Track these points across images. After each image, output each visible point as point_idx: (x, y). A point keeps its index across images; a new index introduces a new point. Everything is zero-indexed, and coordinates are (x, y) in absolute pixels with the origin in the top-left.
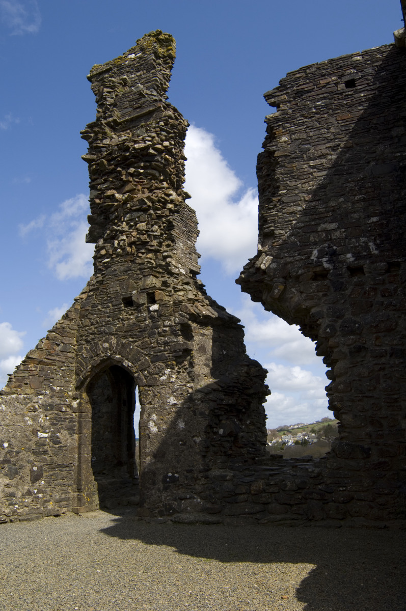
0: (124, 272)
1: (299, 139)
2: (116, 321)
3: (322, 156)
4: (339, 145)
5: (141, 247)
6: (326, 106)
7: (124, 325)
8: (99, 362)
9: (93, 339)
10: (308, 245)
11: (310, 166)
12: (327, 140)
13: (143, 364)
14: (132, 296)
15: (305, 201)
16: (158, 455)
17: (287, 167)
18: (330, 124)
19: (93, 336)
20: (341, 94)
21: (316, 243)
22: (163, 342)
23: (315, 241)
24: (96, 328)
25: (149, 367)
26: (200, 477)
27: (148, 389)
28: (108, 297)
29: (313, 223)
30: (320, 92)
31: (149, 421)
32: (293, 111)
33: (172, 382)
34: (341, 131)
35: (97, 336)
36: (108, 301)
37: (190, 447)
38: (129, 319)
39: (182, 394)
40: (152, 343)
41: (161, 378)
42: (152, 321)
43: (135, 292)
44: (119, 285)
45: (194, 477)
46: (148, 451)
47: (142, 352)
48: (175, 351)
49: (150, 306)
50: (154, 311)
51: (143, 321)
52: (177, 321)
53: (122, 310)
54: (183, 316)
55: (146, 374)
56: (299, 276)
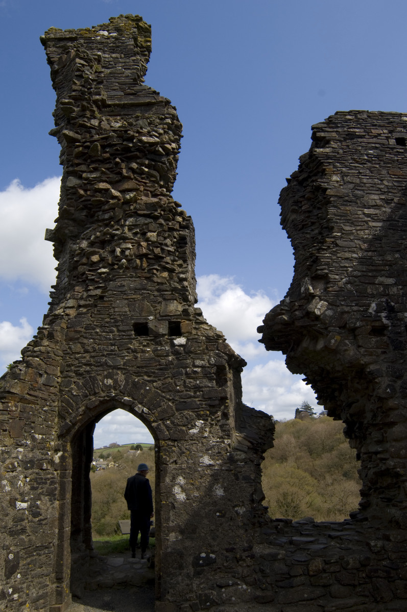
0: (136, 290)
1: (353, 183)
2: (124, 351)
3: (376, 206)
4: (392, 200)
5: (153, 261)
6: (377, 157)
7: (136, 358)
8: (97, 403)
9: (88, 372)
10: (365, 297)
11: (364, 214)
12: (381, 191)
13: (164, 411)
14: (147, 323)
15: (361, 249)
16: (188, 531)
17: (340, 209)
18: (383, 176)
19: (88, 368)
20: (392, 149)
21: (373, 296)
22: (193, 386)
23: (373, 294)
24: (91, 357)
25: (173, 415)
26: (244, 557)
27: (172, 444)
28: (112, 319)
29: (370, 274)
30: (371, 140)
31: (173, 486)
32: (344, 152)
33: (206, 437)
34: (394, 185)
35: (95, 368)
36: (112, 324)
37: (231, 519)
38: (144, 351)
39: (220, 453)
40: (178, 386)
41: (191, 431)
42: (177, 358)
43: (152, 318)
44: (128, 306)
45: (235, 558)
46: (172, 524)
47: (163, 396)
48: (209, 398)
49: (175, 339)
50: (180, 346)
51: (165, 356)
52: (213, 362)
53: (135, 339)
54: (220, 356)
55: (169, 425)
56: (356, 328)
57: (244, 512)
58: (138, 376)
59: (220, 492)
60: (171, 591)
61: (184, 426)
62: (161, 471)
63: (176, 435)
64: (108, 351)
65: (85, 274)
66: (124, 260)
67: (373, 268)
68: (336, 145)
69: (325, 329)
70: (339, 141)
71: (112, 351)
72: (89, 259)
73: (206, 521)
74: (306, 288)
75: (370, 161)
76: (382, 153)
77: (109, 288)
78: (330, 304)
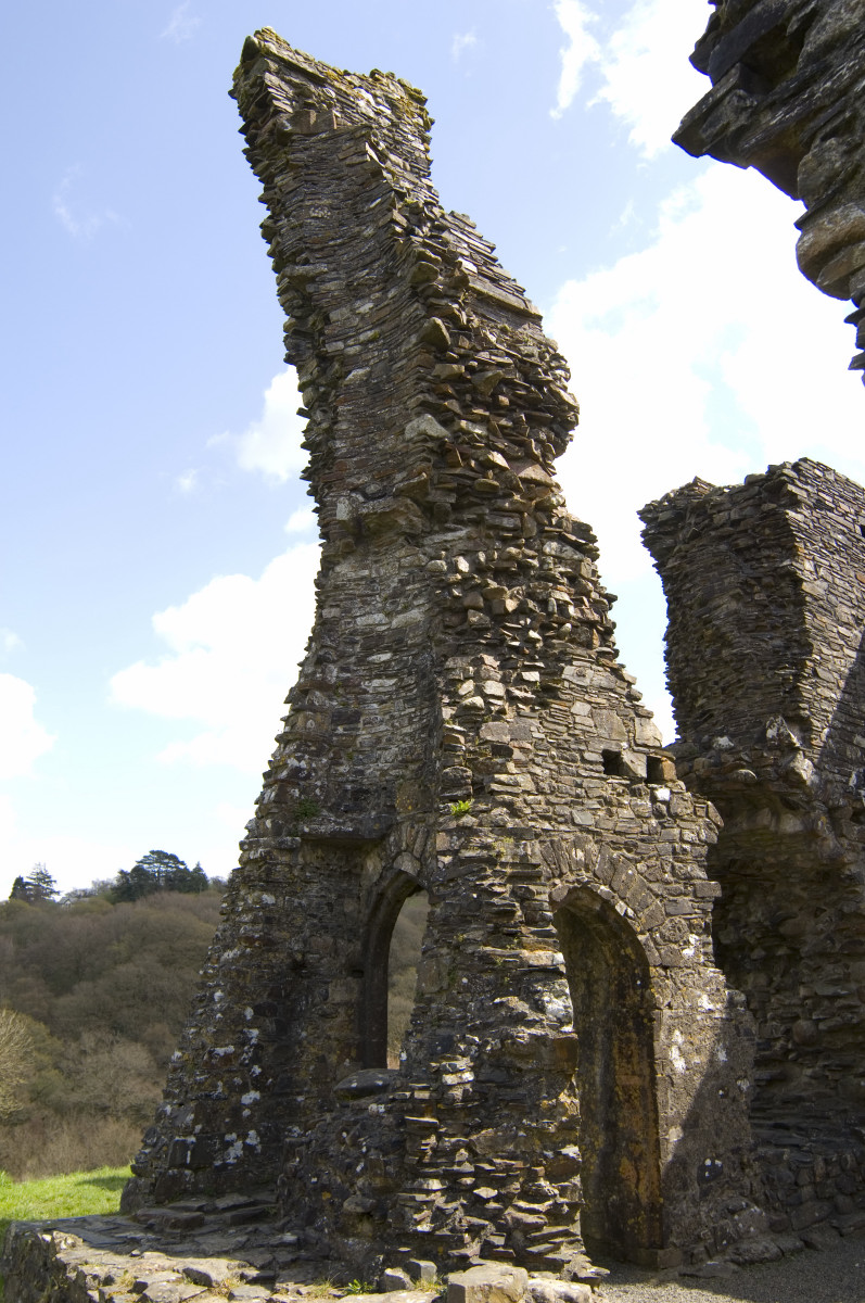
0: (600, 689)
1: (826, 581)
2: (595, 801)
3: (848, 625)
4: (862, 620)
6: (845, 547)
7: (611, 815)
8: (566, 892)
10: (845, 761)
11: (838, 633)
12: (851, 602)
14: (620, 753)
15: (839, 687)
16: (690, 1123)
18: (852, 579)
20: (858, 540)
21: (852, 762)
22: (683, 874)
23: (852, 759)
24: (549, 803)
25: (662, 923)
26: (751, 1162)
27: (664, 973)
28: (572, 735)
29: (848, 728)
30: (839, 519)
31: (669, 1046)
32: (814, 527)
33: (703, 963)
34: (863, 599)
35: (557, 826)
36: (573, 746)
37: (734, 1100)
38: (620, 805)
39: (718, 990)
40: (665, 872)
41: (685, 952)
42: (660, 823)
43: (625, 745)
44: (591, 715)
45: (742, 1163)
46: (671, 1113)
47: (649, 889)
48: (703, 898)
49: (656, 789)
50: (663, 802)
51: (647, 818)
52: (703, 837)
53: (605, 780)
54: (711, 829)
55: (659, 940)
56: (839, 808)
57: (748, 1088)
58: (615, 849)
59: (722, 1056)
60: (674, 1228)
61: (676, 942)
62: (654, 1019)
63: (669, 959)
64: (571, 796)
65: (487, 630)
66: (568, 625)
67: (851, 720)
68: (807, 513)
69: (808, 803)
70: (810, 508)
71: (578, 796)
72: (485, 599)
73: (708, 1106)
74: (782, 733)
75: (838, 552)
76: (849, 544)
77: (563, 676)
78: (815, 766)
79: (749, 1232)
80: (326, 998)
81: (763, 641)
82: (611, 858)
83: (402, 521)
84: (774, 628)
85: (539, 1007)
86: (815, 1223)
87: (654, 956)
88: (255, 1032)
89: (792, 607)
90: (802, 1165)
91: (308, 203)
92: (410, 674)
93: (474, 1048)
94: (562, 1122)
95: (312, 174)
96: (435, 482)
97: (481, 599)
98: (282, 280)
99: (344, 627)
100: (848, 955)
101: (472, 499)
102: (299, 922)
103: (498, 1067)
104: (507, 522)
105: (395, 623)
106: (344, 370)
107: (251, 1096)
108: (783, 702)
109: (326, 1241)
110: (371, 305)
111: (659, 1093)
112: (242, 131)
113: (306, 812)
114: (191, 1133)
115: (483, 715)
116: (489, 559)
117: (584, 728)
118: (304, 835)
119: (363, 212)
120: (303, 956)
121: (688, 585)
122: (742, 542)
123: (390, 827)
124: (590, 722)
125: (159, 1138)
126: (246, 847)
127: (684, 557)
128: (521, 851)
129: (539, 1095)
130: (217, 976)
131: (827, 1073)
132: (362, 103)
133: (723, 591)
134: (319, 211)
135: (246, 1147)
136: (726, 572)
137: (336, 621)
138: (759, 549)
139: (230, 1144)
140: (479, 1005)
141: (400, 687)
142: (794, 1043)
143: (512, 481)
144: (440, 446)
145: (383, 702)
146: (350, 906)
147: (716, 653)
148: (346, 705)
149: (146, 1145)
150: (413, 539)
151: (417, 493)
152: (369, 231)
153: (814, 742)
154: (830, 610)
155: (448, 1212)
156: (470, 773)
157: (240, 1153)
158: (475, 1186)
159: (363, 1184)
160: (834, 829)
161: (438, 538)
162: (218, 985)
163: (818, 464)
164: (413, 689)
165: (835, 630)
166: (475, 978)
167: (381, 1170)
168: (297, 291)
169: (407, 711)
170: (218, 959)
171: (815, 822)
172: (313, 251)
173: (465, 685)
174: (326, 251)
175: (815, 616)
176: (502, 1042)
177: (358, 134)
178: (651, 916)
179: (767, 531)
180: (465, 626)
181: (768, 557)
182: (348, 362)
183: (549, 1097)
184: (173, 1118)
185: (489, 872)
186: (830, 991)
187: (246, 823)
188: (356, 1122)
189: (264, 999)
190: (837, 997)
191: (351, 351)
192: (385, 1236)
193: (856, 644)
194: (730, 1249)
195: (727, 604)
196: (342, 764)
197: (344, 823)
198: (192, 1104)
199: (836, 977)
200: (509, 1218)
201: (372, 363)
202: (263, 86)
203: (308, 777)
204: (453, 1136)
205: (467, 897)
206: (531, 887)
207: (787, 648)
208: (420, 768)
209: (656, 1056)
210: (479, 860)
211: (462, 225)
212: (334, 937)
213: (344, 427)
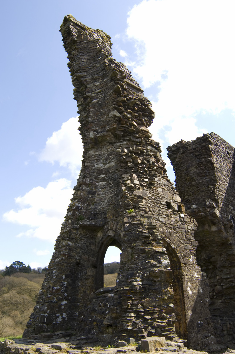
0: (165, 185)
1: (219, 164)
3: (226, 176)
4: (229, 176)
7: (169, 220)
10: (227, 212)
12: (226, 171)
14: (170, 203)
16: (194, 310)
18: (226, 165)
22: (188, 238)
25: (184, 251)
27: (185, 266)
28: (158, 197)
29: (228, 203)
30: (222, 149)
31: (187, 287)
33: (195, 264)
34: (229, 170)
36: (158, 200)
37: (205, 304)
38: (171, 217)
39: (199, 272)
40: (184, 237)
41: (190, 260)
42: (182, 223)
43: (172, 201)
44: (163, 192)
45: (208, 323)
46: (189, 306)
47: (180, 241)
48: (194, 245)
49: (180, 214)
50: (182, 218)
51: (178, 221)
52: (193, 228)
53: (167, 210)
54: (195, 226)
55: (183, 256)
56: (227, 224)
57: (208, 301)
58: (170, 229)
59: (201, 291)
60: (191, 341)
61: (187, 257)
62: (183, 279)
63: (186, 262)
64: (158, 213)
65: (133, 167)
66: (155, 168)
67: (228, 201)
68: (214, 146)
69: (218, 222)
70: (214, 145)
71: (160, 213)
72: (132, 160)
73: (198, 305)
74: (211, 203)
75: (222, 157)
76: (224, 155)
77: (155, 180)
78: (220, 212)
79: (211, 343)
80: (86, 274)
81: (204, 179)
82: (169, 231)
83: (108, 139)
84: (207, 176)
85: (160, 263)
86: (228, 342)
87: (182, 260)
88: (66, 283)
89: (211, 170)
90: (223, 324)
91: (81, 58)
92: (111, 180)
93: (141, 275)
94: (169, 296)
95: (82, 51)
96: (118, 128)
97: (131, 159)
98: (73, 78)
99: (92, 168)
100: (230, 266)
101: (128, 134)
102: (78, 250)
103: (149, 280)
104: (137, 140)
105: (106, 166)
106: (91, 100)
107: (64, 302)
108: (211, 195)
109: (96, 337)
110: (99, 83)
111: (185, 300)
112: (62, 40)
113: (81, 219)
114: (46, 313)
115: (134, 189)
116: (133, 149)
117: (161, 195)
118: (80, 225)
119: (96, 60)
120: (80, 261)
121: (182, 165)
122: (197, 154)
123: (105, 223)
124: (162, 193)
125: (35, 316)
126: (63, 228)
127: (181, 158)
128: (150, 221)
129: (162, 288)
130: (54, 266)
131: (226, 301)
132: (95, 36)
133: (192, 166)
134: (84, 60)
135: (63, 318)
136: (193, 161)
137: (89, 166)
138: (201, 156)
139: (58, 317)
140: (141, 263)
141: (107, 184)
142: (216, 293)
143: (138, 129)
144: (119, 119)
145: (103, 188)
146: (93, 247)
147: (191, 183)
148: (92, 189)
149: (31, 318)
150: (111, 144)
151: (112, 131)
152: (98, 65)
153: (219, 206)
154: (221, 172)
155: (137, 323)
156: (132, 203)
157: (61, 320)
158: (144, 315)
159: (108, 317)
160: (225, 230)
161: (118, 144)
162: (54, 269)
163: (216, 134)
164: (111, 184)
165: (222, 177)
166: (140, 255)
167: (115, 311)
168: (78, 80)
169: (110, 190)
170: (54, 261)
171: (221, 227)
172: (82, 70)
173: (128, 181)
174: (86, 70)
175: (217, 173)
176: (149, 273)
177: (95, 41)
178: (181, 249)
179: (204, 151)
180: (127, 167)
181: (204, 157)
182: (92, 98)
183: (165, 289)
184: (40, 309)
185: (141, 227)
186: (226, 277)
187: (62, 223)
188: (104, 300)
189: (68, 273)
190: (228, 278)
191: (93, 95)
192: (117, 332)
193: (228, 181)
194: (207, 348)
195: (193, 170)
196: (91, 206)
197: (92, 222)
198: (47, 304)
199: (227, 273)
200: (155, 325)
201: (99, 98)
202: (69, 28)
203: (81, 209)
204: (137, 300)
205: (135, 234)
206: (154, 231)
207: (211, 181)
208: (114, 206)
209: (184, 289)
210: (138, 224)
211: (123, 66)
212: (88, 256)
213: (91, 115)
